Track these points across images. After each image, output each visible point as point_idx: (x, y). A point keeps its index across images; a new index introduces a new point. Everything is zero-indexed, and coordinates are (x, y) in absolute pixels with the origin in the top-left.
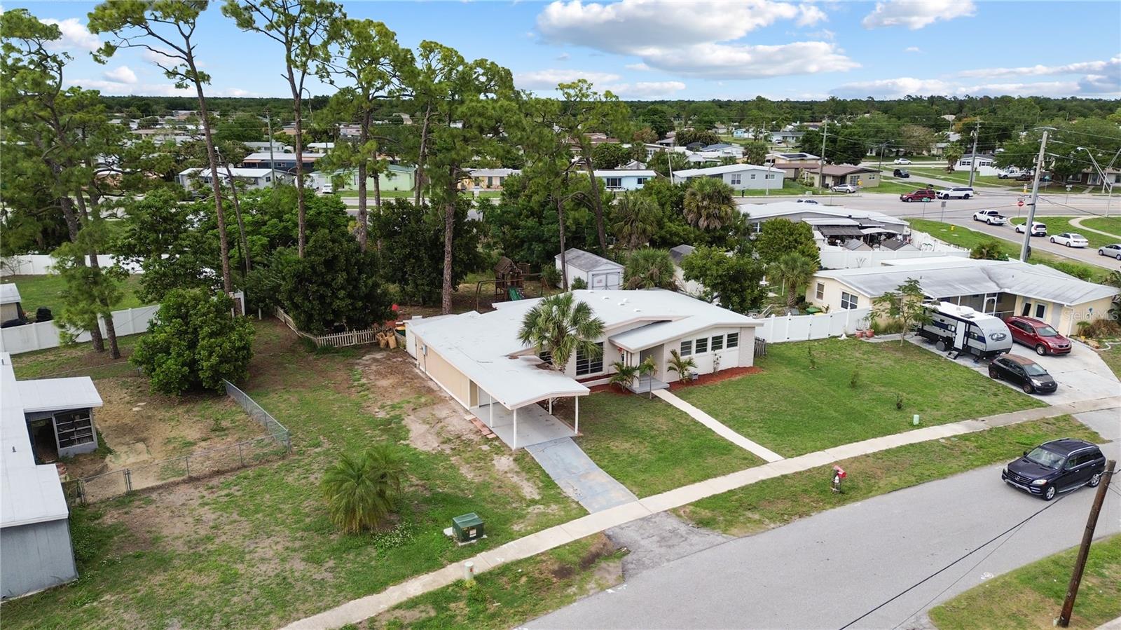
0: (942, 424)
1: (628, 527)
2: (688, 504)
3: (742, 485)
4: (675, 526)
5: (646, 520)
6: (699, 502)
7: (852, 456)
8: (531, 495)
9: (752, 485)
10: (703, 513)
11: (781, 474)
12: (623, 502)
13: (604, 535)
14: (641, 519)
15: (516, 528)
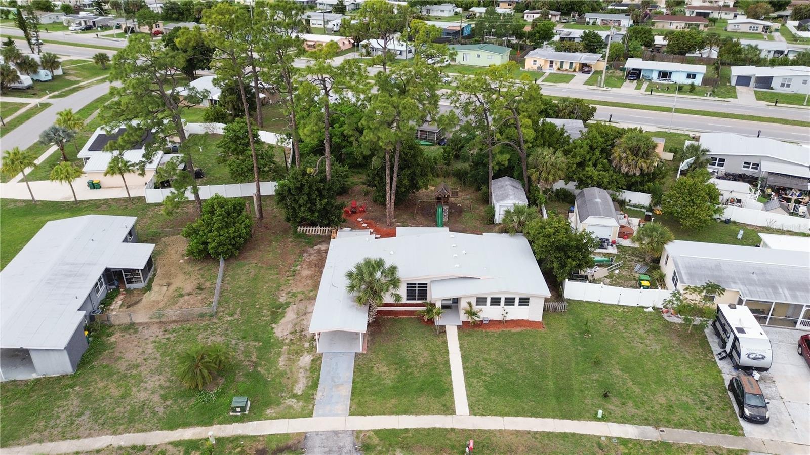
0: (623, 423)
1: (321, 435)
2: (372, 430)
3: (419, 427)
4: (346, 444)
5: (336, 433)
6: (379, 430)
7: (518, 429)
8: (299, 389)
9: (424, 429)
10: (374, 440)
11: (452, 427)
12: (337, 415)
13: (305, 436)
14: (334, 431)
15: (268, 411)
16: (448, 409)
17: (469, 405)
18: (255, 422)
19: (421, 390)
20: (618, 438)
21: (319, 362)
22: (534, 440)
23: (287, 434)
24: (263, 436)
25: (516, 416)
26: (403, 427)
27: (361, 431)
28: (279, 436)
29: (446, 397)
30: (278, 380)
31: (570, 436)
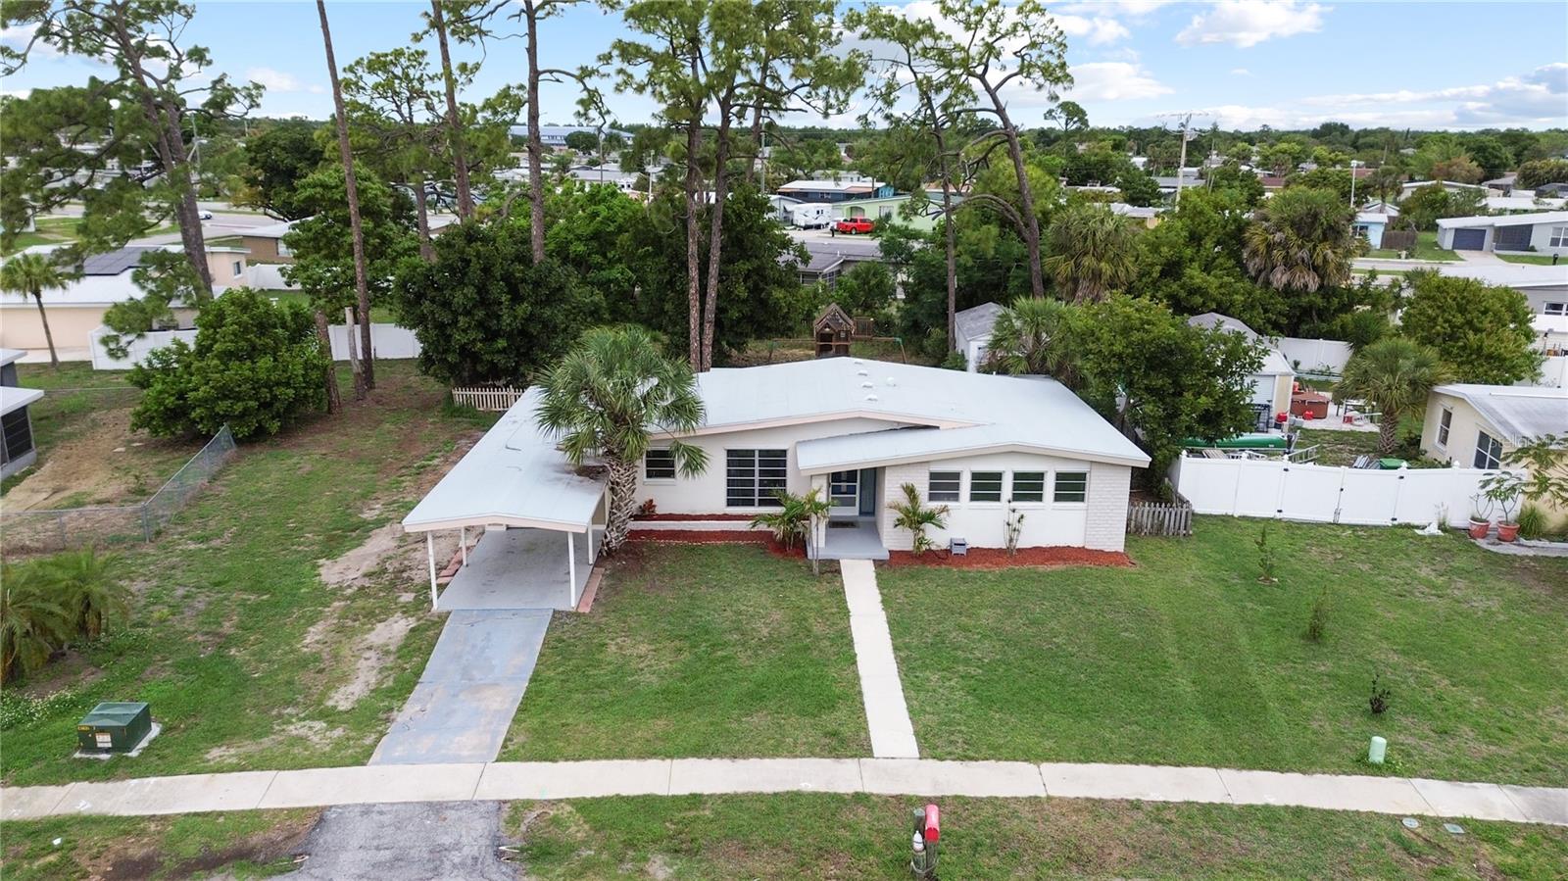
1: (381, 813)
2: (568, 801)
3: (740, 790)
4: (464, 840)
5: (437, 808)
6: (597, 802)
7: (1095, 795)
8: (343, 699)
9: (760, 797)
10: (573, 829)
11: (860, 789)
12: (457, 759)
13: (319, 818)
14: (430, 804)
15: (215, 753)
16: (852, 742)
17: (916, 734)
18: (152, 780)
19: (755, 697)
20: (1462, 822)
21: (431, 633)
22: (1157, 827)
23: (256, 814)
24: (164, 818)
25: (1080, 761)
26: (684, 791)
27: (529, 804)
28: (221, 820)
29: (842, 713)
30: (283, 677)
31: (1288, 817)
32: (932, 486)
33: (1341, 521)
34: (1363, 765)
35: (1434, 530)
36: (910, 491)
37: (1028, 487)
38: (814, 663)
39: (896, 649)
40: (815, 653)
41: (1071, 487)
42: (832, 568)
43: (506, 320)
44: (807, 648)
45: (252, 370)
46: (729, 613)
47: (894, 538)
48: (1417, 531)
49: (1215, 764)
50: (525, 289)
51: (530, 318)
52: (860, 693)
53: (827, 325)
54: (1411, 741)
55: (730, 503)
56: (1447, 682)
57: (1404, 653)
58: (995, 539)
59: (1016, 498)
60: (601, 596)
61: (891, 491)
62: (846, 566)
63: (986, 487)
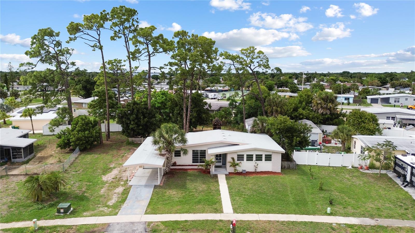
0: (347, 216)
1: (121, 224)
2: (160, 222)
3: (195, 219)
4: (139, 229)
5: (133, 223)
6: (166, 222)
7: (269, 220)
8: (110, 203)
9: (200, 221)
10: (161, 227)
11: (221, 219)
12: (136, 214)
13: (108, 225)
14: (131, 223)
15: (85, 213)
16: (219, 210)
17: (233, 209)
18: (73, 219)
19: (199, 202)
20: (345, 224)
21: (128, 190)
22: (282, 225)
23: (95, 224)
24: (76, 225)
25: (267, 214)
26: (184, 220)
27: (152, 222)
28: (88, 226)
29: (217, 205)
30: (97, 199)
31: (309, 223)
32: (238, 158)
33: (330, 165)
34: (326, 214)
35: (350, 167)
36: (233, 159)
37: (259, 158)
38: (212, 195)
39: (229, 192)
40: (212, 193)
41: (268, 158)
42: (216, 176)
43: (142, 122)
44: (210, 192)
45: (84, 134)
46: (193, 185)
47: (230, 169)
48: (347, 168)
49: (295, 214)
50: (147, 115)
51: (147, 122)
52: (221, 201)
53: (215, 122)
54: (338, 209)
55: (193, 162)
56: (348, 198)
57: (339, 192)
58: (252, 169)
59: (256, 160)
60: (165, 182)
61: (229, 159)
62: (219, 176)
63: (250, 158)
